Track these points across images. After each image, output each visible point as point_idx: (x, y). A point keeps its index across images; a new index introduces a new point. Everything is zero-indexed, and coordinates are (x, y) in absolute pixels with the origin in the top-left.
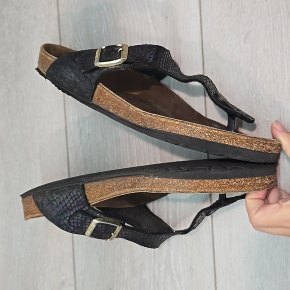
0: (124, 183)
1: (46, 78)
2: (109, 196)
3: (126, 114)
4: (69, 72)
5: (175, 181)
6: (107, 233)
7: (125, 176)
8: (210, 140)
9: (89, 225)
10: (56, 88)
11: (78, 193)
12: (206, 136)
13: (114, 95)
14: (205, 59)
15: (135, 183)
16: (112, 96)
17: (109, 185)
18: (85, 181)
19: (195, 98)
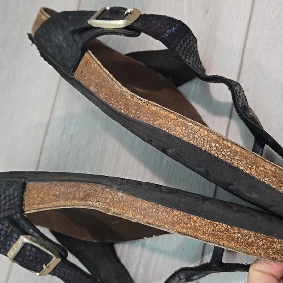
0: (76, 191)
1: (33, 42)
2: (51, 205)
3: (108, 95)
4: (58, 34)
5: (146, 204)
6: (37, 262)
7: (81, 181)
8: (216, 155)
9: (14, 242)
10: (40, 54)
11: (16, 192)
12: (211, 146)
13: (101, 68)
14: (243, 70)
15: (89, 194)
16: (98, 68)
17: (56, 190)
18: (30, 178)
19: (217, 118)
